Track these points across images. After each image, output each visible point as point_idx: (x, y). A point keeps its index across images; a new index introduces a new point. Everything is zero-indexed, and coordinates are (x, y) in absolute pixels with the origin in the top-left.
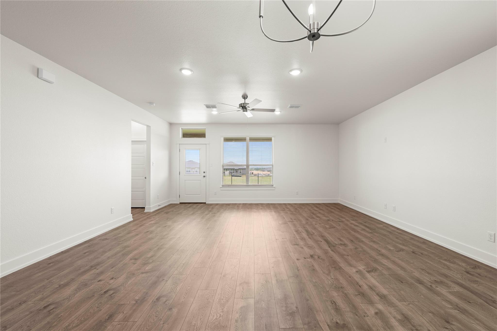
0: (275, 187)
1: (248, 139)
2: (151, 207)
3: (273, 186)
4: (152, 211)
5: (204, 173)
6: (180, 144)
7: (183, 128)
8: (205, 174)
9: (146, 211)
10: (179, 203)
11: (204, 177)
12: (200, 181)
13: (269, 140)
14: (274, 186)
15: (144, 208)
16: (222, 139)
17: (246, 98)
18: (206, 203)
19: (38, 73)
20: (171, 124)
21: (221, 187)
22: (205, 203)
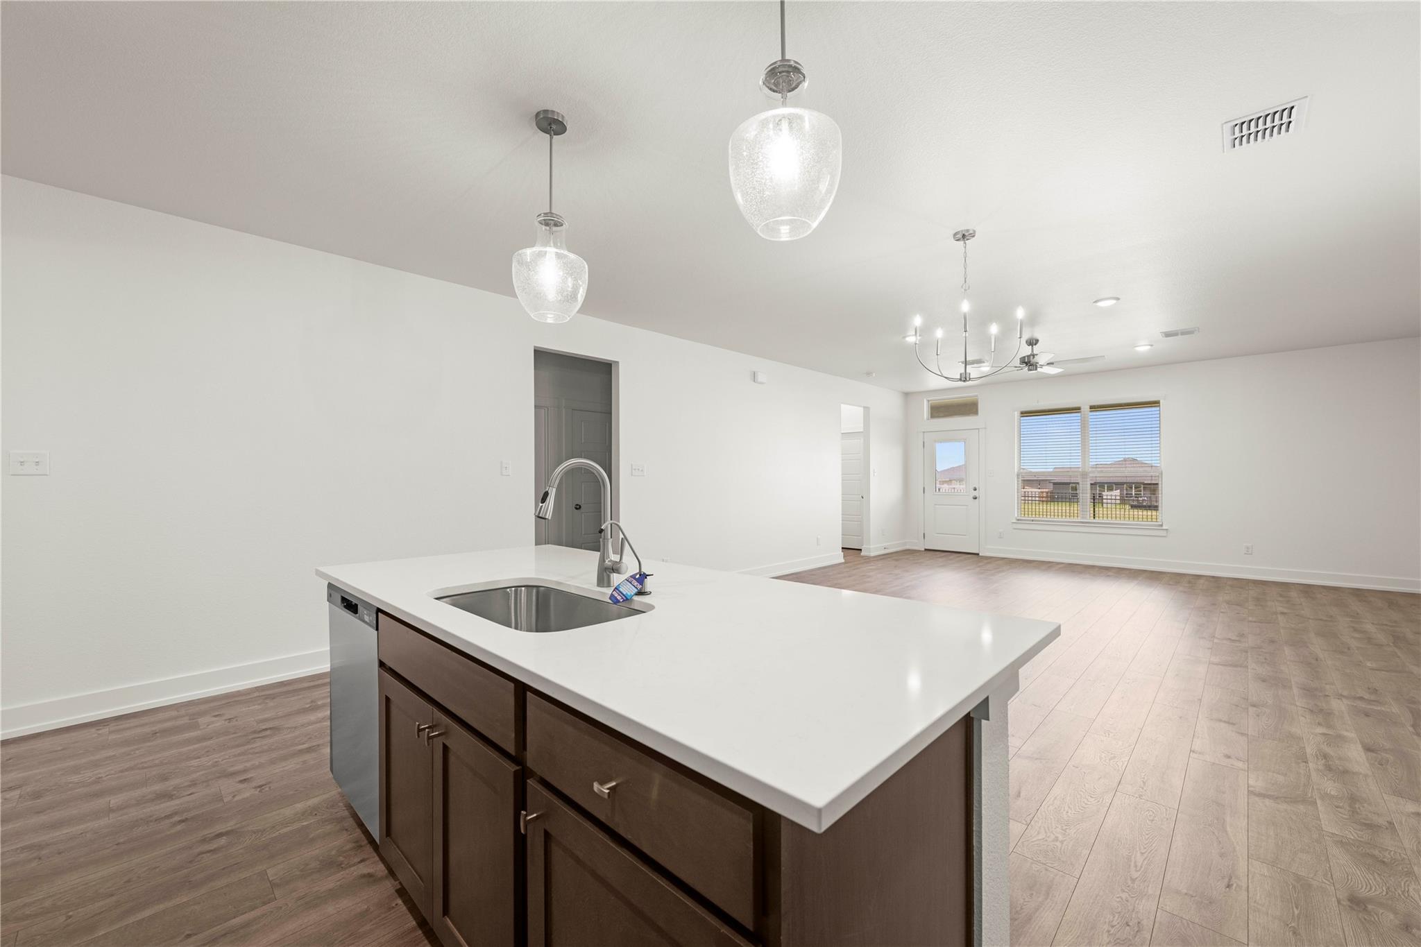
0: (1167, 530)
1: (1086, 408)
2: (873, 547)
3: (1162, 525)
4: (873, 554)
5: (975, 489)
6: (924, 432)
7: (929, 399)
8: (975, 493)
9: (863, 553)
10: (923, 549)
11: (975, 498)
12: (965, 507)
13: (1156, 403)
14: (1164, 528)
15: (861, 550)
16: (1017, 414)
17: (1035, 345)
18: (980, 554)
19: (754, 376)
20: (907, 395)
21: (1015, 521)
22: (978, 554)
